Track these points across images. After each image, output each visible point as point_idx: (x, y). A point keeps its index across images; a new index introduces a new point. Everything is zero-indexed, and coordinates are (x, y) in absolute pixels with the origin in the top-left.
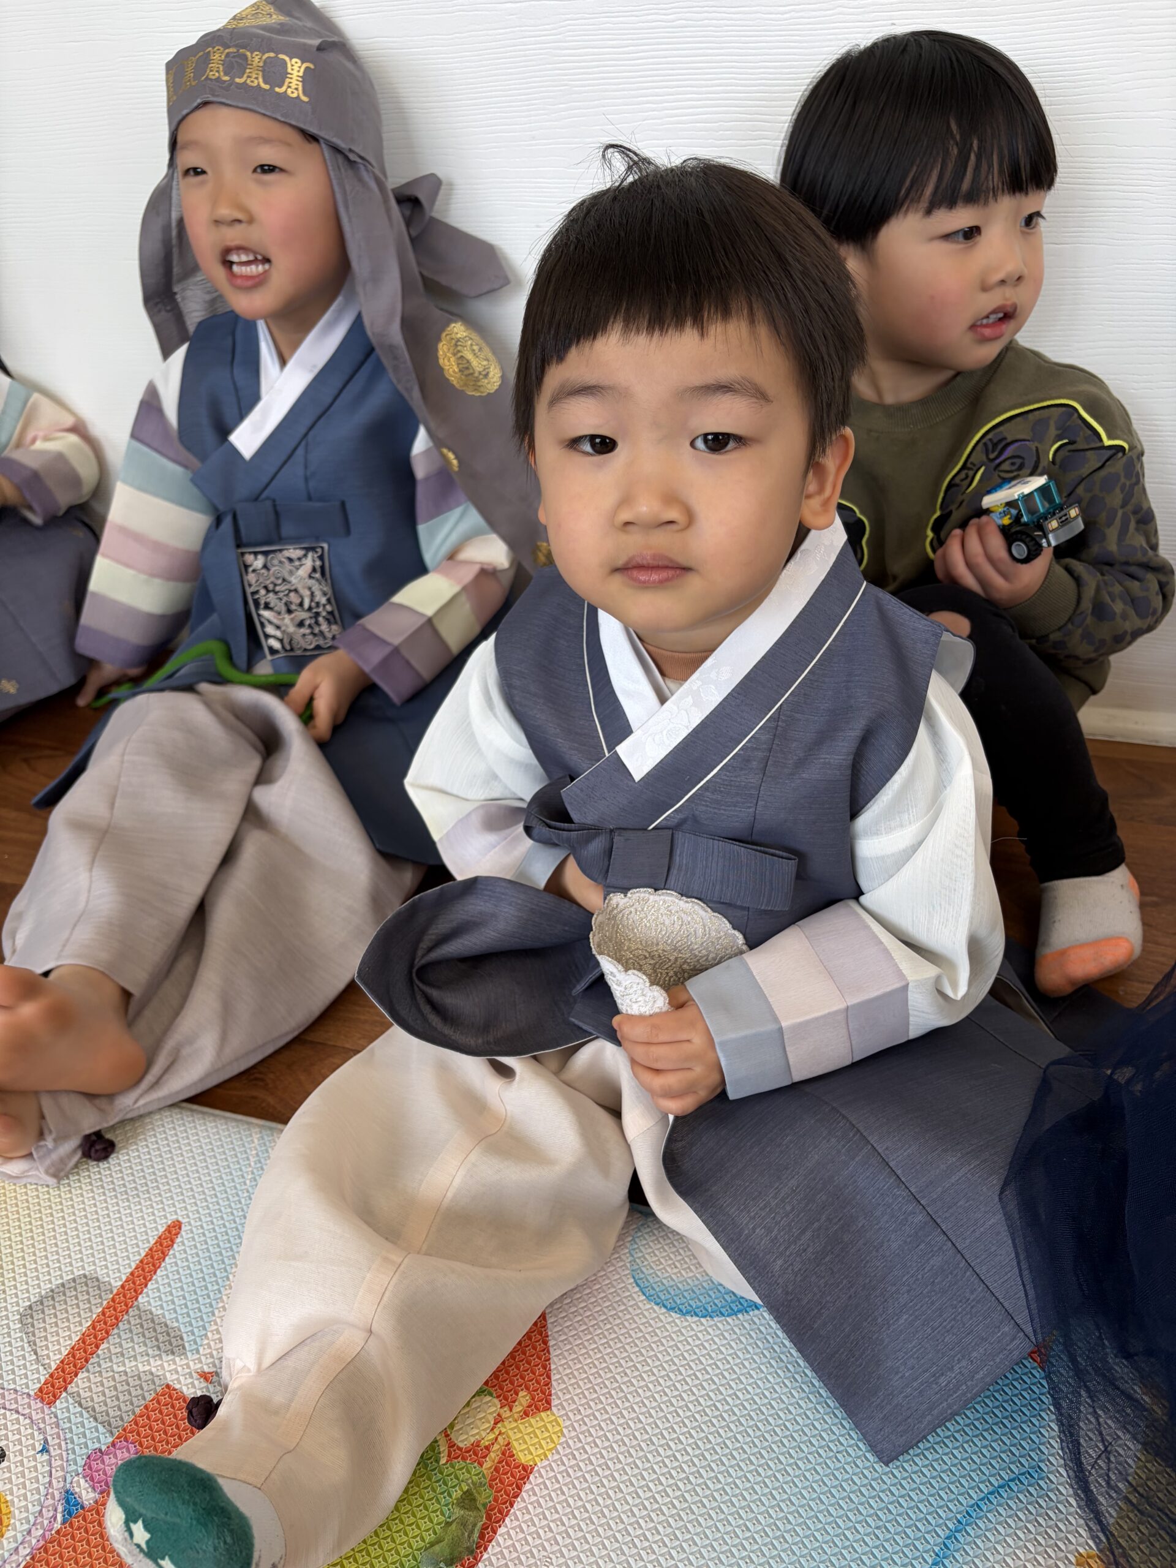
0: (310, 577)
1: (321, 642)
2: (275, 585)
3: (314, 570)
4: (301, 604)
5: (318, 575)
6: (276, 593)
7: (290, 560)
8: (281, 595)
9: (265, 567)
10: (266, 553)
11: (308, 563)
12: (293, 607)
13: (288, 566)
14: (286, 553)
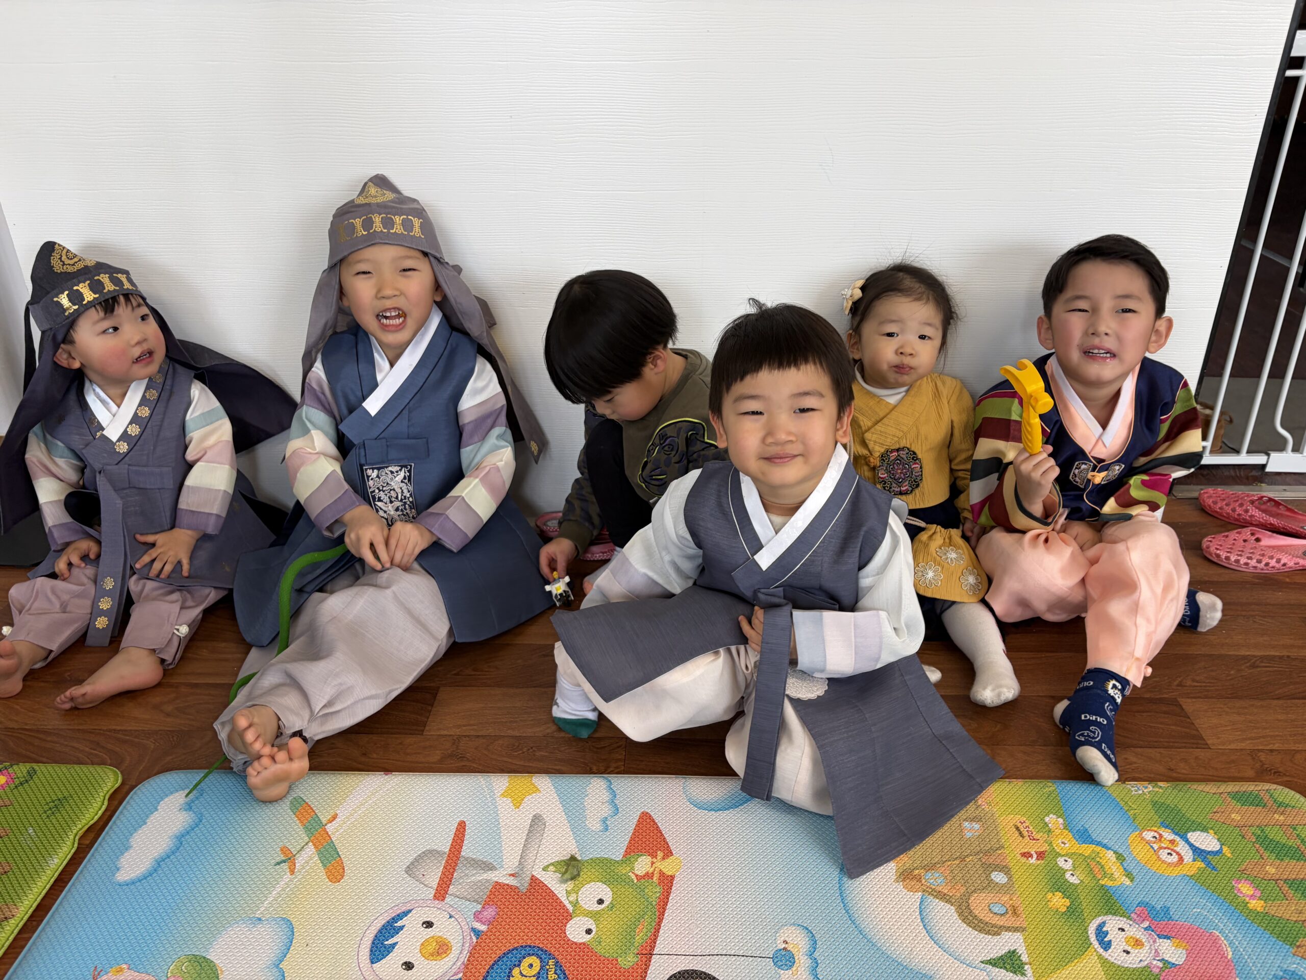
0: (402, 482)
9: (378, 476)
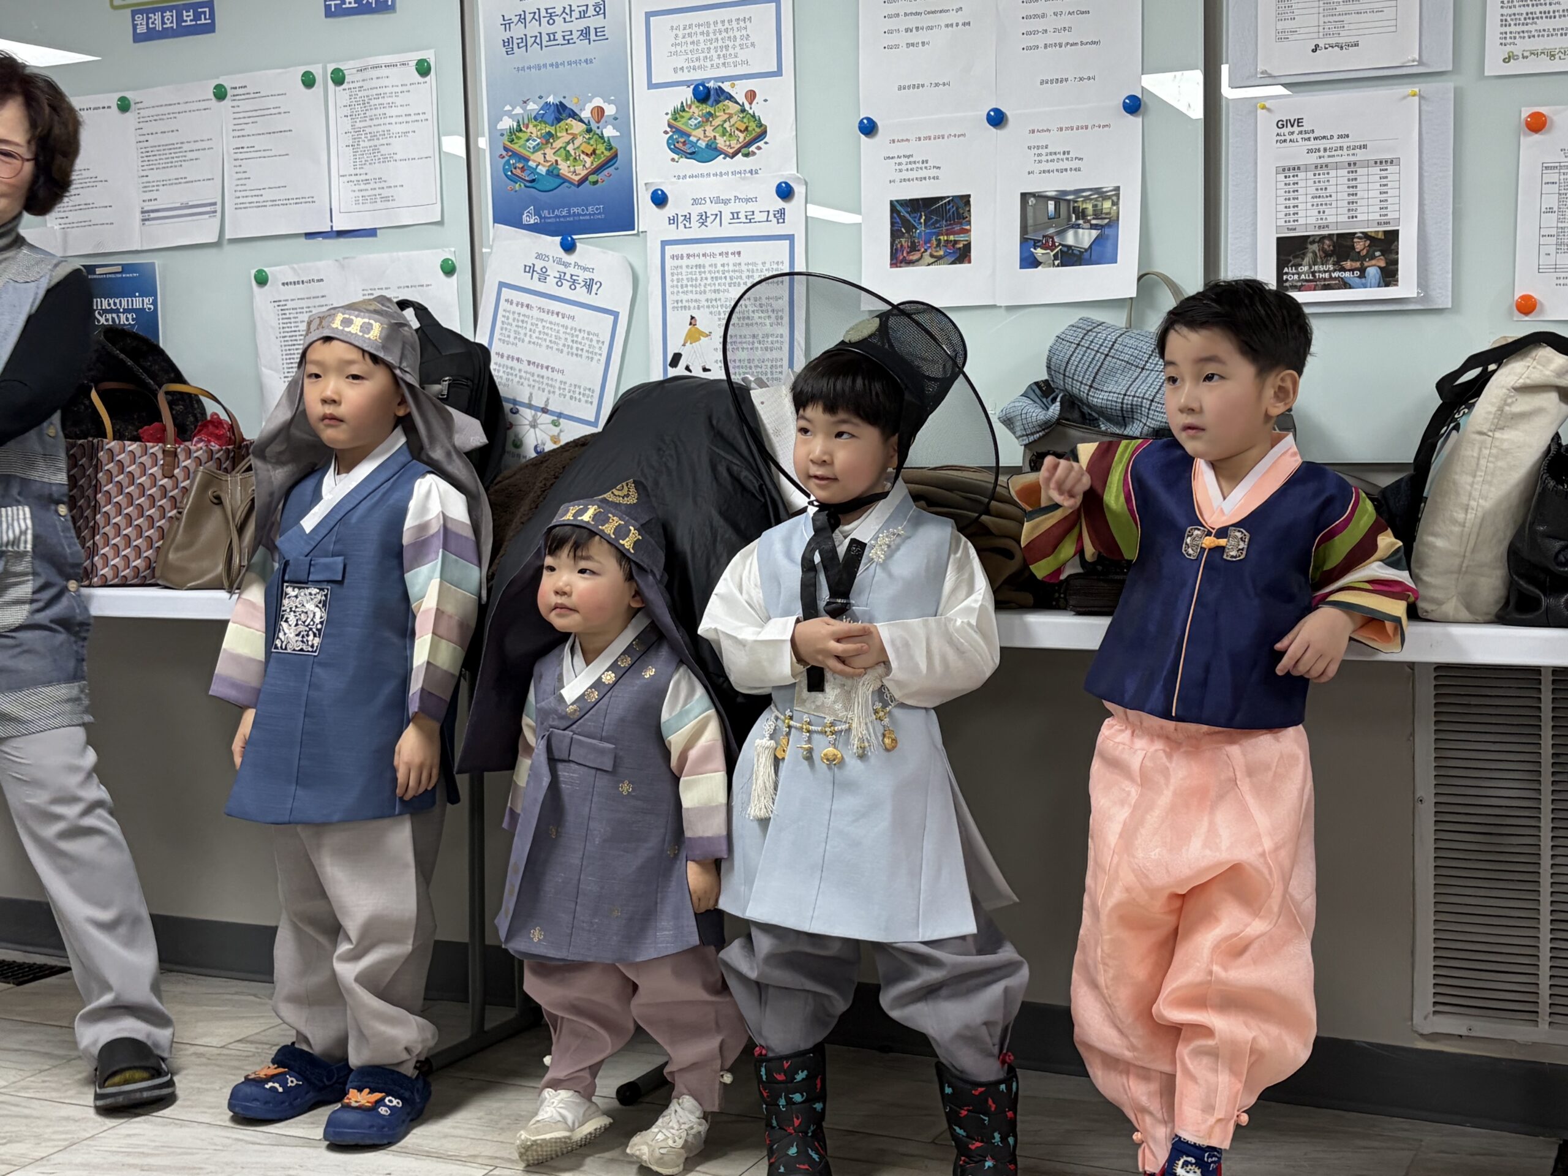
0: (317, 606)
1: (305, 648)
2: (296, 607)
3: (320, 603)
4: (304, 622)
5: (320, 605)
6: (295, 612)
7: (310, 594)
8: (297, 614)
9: (296, 596)
10: (300, 588)
11: (319, 597)
12: (300, 622)
13: (308, 597)
14: (310, 590)
